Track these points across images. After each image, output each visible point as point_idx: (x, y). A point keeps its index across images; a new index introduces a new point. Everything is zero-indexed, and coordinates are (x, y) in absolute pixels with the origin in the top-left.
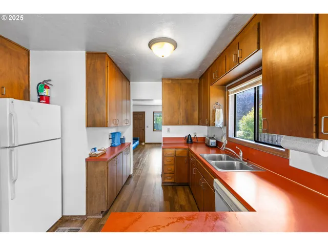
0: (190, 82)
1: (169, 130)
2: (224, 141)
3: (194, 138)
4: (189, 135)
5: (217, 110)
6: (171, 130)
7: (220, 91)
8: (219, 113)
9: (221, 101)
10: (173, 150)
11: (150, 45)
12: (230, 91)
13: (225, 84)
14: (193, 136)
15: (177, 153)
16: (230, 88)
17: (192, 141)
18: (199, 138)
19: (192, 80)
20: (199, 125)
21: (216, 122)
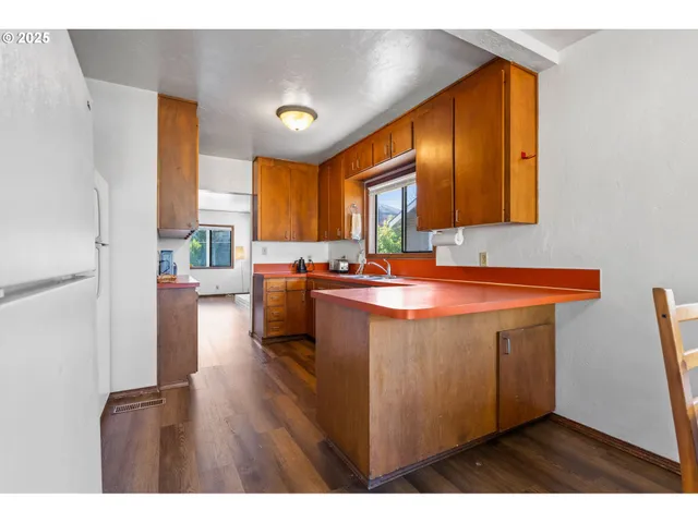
0: (304, 168)
1: (265, 251)
2: (362, 260)
3: (309, 264)
4: (301, 260)
5: (354, 215)
6: (268, 251)
7: (357, 189)
8: (357, 218)
9: (358, 202)
10: (283, 280)
11: (280, 112)
12: (371, 189)
13: (363, 180)
14: (306, 262)
15: (289, 285)
16: (370, 185)
17: (305, 268)
18: (318, 264)
19: (309, 165)
20: (319, 240)
21: (353, 232)
